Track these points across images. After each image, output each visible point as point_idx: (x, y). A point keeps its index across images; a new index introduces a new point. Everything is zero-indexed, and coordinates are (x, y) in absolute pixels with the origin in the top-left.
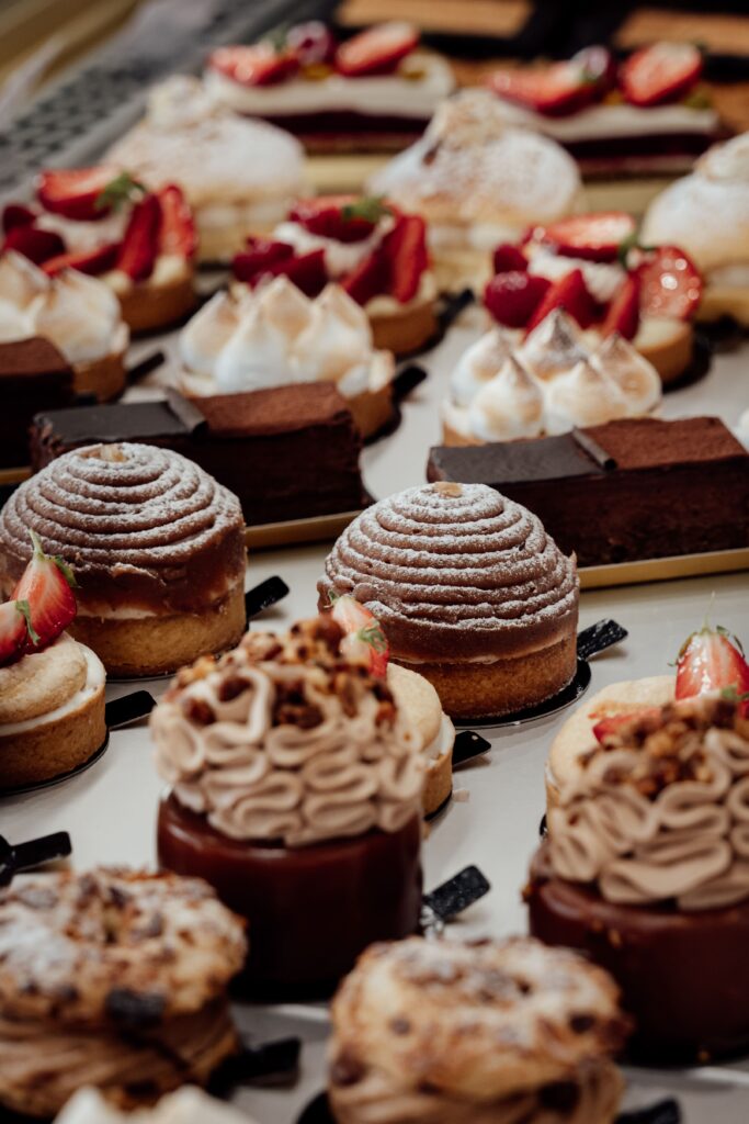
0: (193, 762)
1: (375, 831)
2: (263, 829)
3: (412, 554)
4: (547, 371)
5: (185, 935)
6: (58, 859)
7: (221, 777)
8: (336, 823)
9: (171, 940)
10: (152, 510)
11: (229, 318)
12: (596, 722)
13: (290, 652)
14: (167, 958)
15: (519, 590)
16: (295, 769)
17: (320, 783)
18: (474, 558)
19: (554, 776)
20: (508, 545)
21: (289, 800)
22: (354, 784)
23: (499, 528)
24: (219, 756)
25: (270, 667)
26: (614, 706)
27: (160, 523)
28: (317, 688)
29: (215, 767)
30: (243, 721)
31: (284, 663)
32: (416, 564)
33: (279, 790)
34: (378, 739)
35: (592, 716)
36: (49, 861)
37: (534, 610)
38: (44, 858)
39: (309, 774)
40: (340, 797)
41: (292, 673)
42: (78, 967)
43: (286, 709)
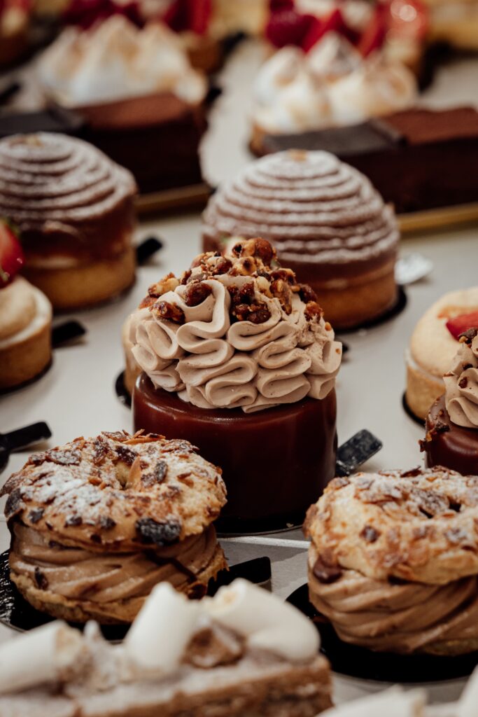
0: (170, 352)
1: (309, 399)
2: (225, 401)
3: (278, 206)
4: (332, 78)
5: (182, 478)
6: (42, 441)
7: (192, 362)
8: (282, 393)
9: (173, 481)
10: (70, 182)
11: (77, 51)
12: (444, 321)
13: (238, 265)
14: (176, 495)
15: (360, 230)
16: (249, 353)
17: (270, 363)
18: (326, 206)
19: (417, 362)
20: (349, 196)
21: (246, 377)
22: (294, 363)
23: (340, 184)
24: (190, 346)
25: (225, 276)
26: (454, 309)
27: (76, 191)
28: (262, 291)
29: (187, 354)
30: (209, 320)
31: (235, 273)
32: (284, 212)
33: (239, 369)
34: (309, 329)
35: (441, 316)
36: (36, 443)
37: (372, 244)
38: (30, 441)
39: (261, 356)
40: (286, 373)
41: (242, 281)
42: (110, 504)
43: (241, 307)
